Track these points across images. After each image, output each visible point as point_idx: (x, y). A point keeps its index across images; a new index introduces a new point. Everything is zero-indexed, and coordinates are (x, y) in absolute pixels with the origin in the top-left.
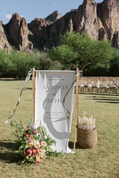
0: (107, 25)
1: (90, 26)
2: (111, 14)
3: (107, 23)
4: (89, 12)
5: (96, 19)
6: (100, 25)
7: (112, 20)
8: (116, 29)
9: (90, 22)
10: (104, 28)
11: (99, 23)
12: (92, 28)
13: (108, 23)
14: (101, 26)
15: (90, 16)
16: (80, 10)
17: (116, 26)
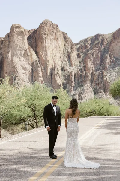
0: (42, 56)
1: (20, 58)
2: (45, 43)
3: (42, 54)
4: (17, 41)
5: (27, 50)
6: (33, 56)
7: (48, 50)
8: (54, 61)
9: (20, 54)
10: (38, 60)
11: (31, 55)
12: (22, 60)
13: (44, 54)
14: (35, 57)
15: (18, 46)
16: (7, 39)
17: (54, 57)
